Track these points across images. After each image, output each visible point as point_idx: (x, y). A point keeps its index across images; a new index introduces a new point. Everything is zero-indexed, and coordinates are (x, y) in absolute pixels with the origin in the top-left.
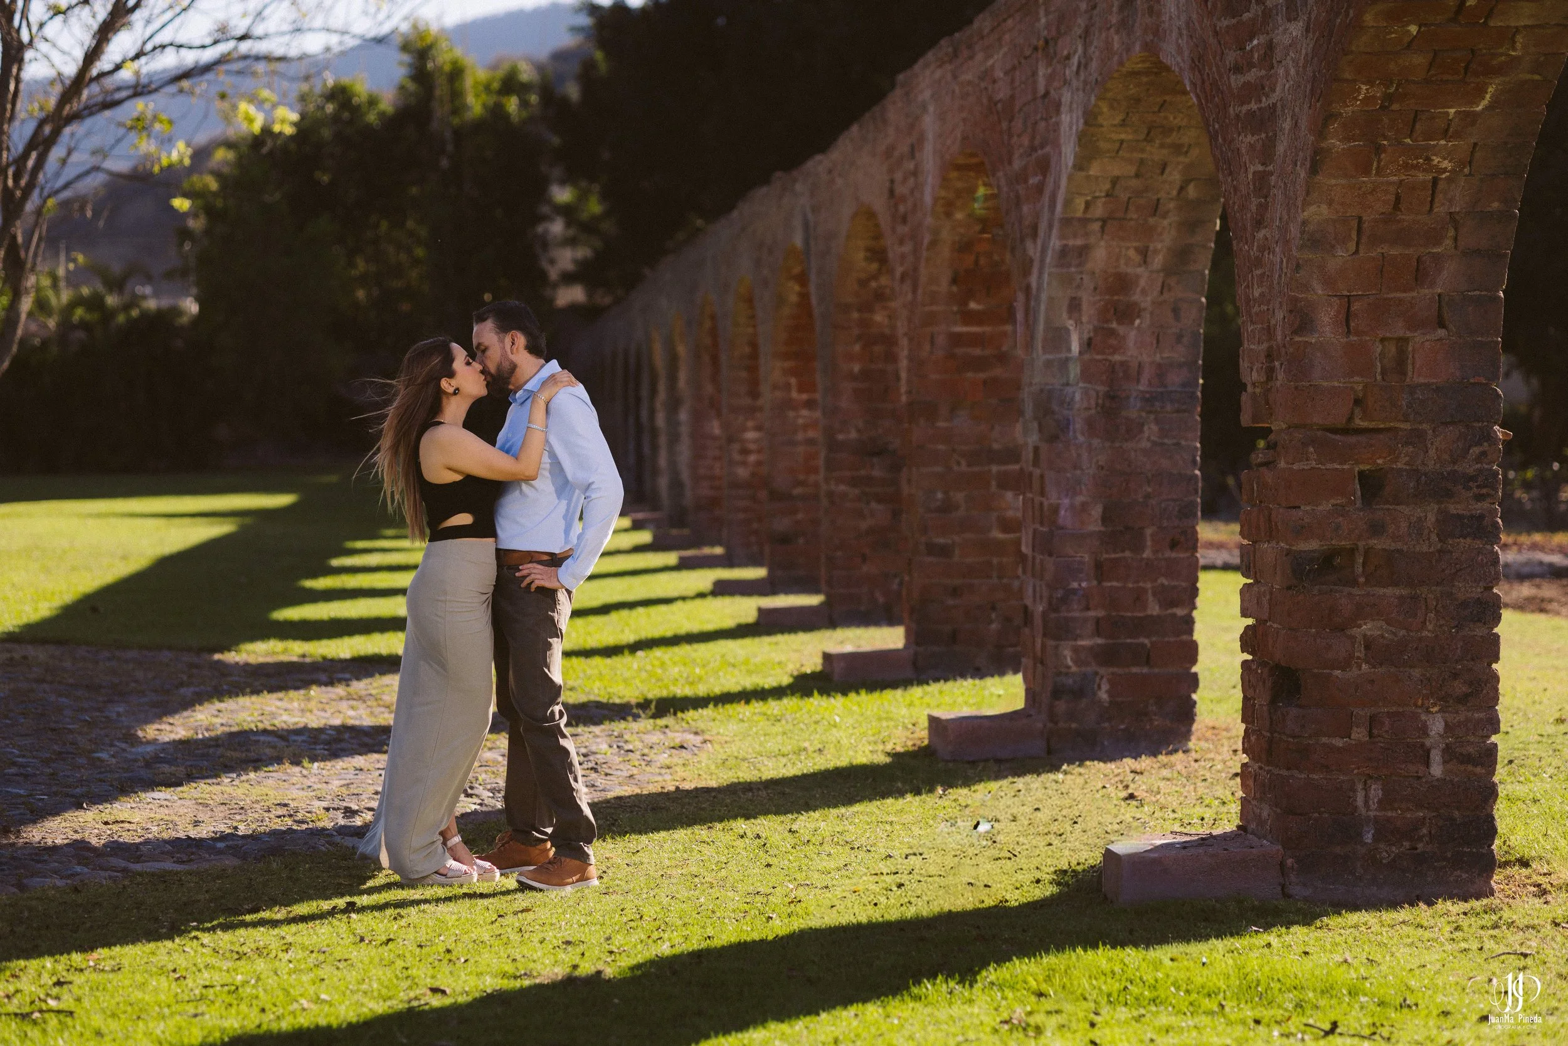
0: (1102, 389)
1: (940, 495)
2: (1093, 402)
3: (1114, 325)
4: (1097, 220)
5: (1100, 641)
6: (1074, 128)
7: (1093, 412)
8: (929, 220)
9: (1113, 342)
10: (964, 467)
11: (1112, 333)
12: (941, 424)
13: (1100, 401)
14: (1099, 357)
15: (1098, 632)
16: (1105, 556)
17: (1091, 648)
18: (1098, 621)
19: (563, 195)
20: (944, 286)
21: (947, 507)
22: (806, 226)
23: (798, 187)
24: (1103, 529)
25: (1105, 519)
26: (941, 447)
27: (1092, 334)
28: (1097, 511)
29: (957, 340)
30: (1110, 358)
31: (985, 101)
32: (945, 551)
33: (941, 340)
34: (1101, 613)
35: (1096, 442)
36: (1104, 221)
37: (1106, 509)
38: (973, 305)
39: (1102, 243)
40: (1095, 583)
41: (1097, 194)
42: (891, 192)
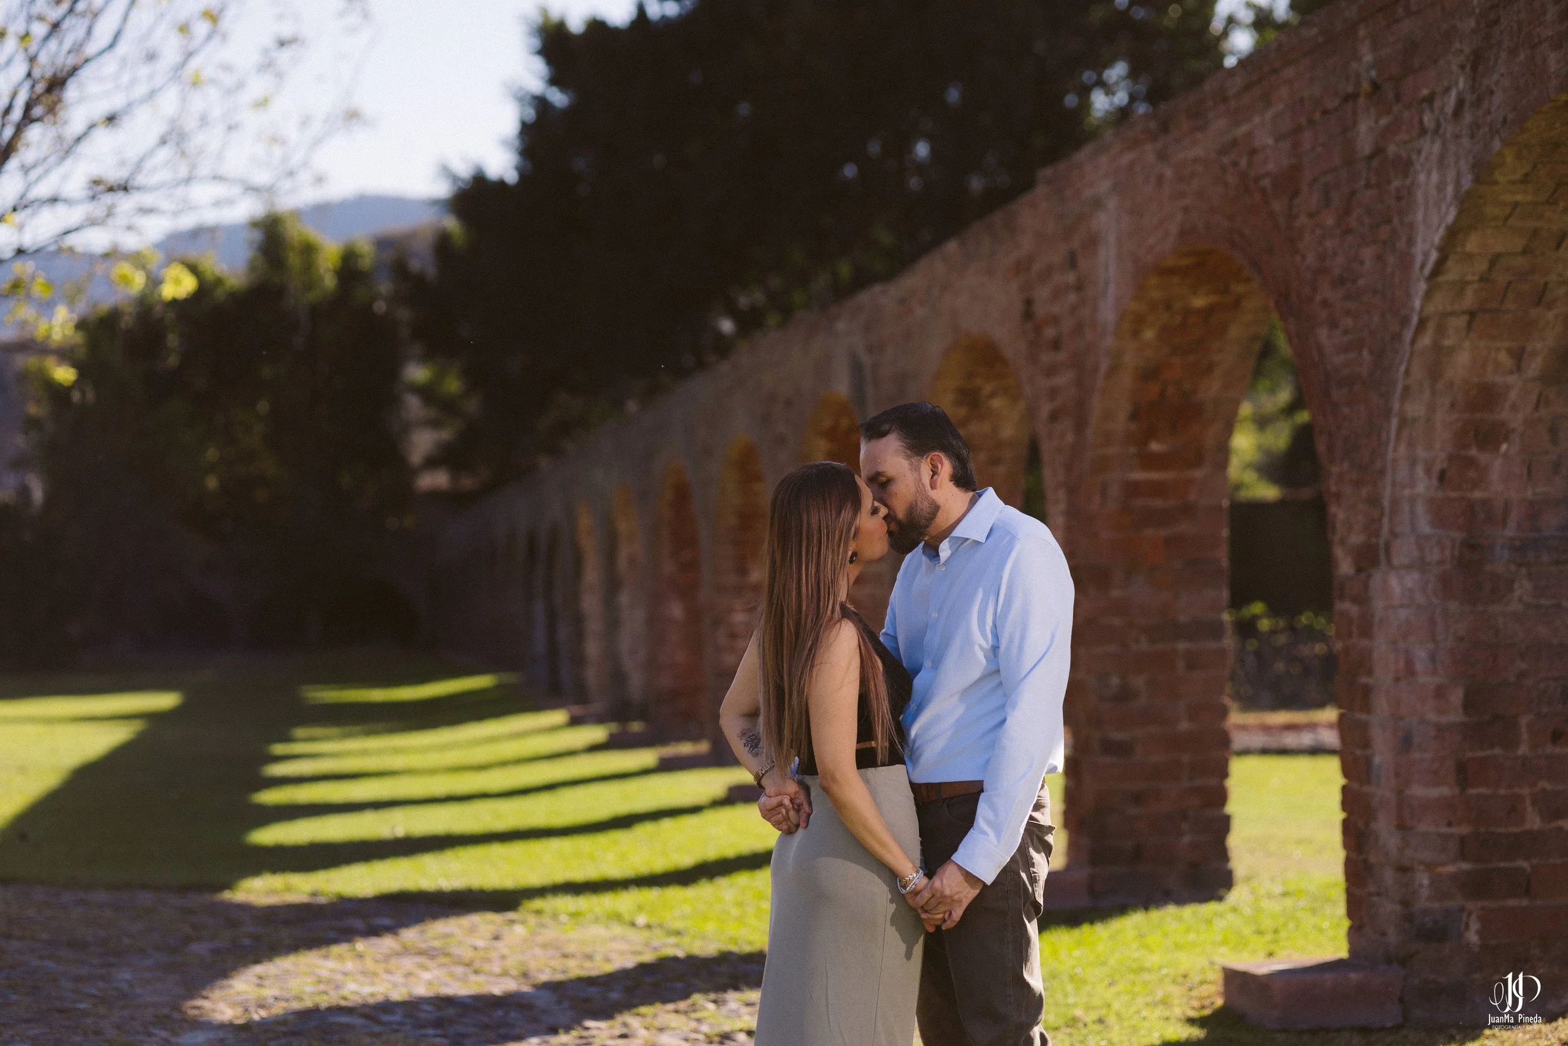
0: (1458, 536)
1: (1115, 681)
2: (1448, 553)
3: (1474, 452)
4: (1463, 313)
5: (1465, 866)
6: (1450, 190)
7: (1448, 566)
8: (1109, 342)
9: (1472, 474)
10: (1144, 645)
11: (1471, 462)
12: (1115, 593)
13: (1456, 553)
14: (1454, 494)
15: (1463, 856)
16: (1470, 755)
17: (1454, 877)
18: (1463, 840)
19: (417, 373)
20: (1121, 423)
21: (1125, 695)
22: (857, 368)
23: (841, 326)
24: (1465, 719)
25: (1468, 705)
26: (1116, 621)
27: (1445, 465)
28: (1457, 696)
29: (1133, 489)
30: (1469, 494)
31: (1232, 179)
32: (1122, 749)
33: (1114, 491)
34: (1465, 830)
35: (1453, 606)
36: (1472, 314)
37: (1467, 695)
38: (1155, 447)
39: (1467, 344)
40: (1456, 791)
41: (1469, 278)
42: (1028, 314)
